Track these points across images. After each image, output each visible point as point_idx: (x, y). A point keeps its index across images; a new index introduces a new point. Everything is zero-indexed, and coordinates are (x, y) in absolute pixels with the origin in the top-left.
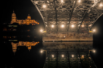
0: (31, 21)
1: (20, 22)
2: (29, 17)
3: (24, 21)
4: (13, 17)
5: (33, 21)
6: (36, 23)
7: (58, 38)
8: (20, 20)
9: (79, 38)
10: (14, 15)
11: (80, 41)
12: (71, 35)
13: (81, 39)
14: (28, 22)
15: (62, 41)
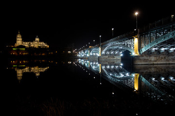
0: (39, 43)
1: (26, 44)
2: (37, 39)
3: (31, 43)
4: (18, 39)
5: (42, 43)
6: (46, 45)
7: (151, 61)
8: (27, 42)
9: (169, 61)
10: (19, 36)
11: (169, 64)
12: (162, 58)
13: (171, 62)
14: (36, 45)
15: (153, 64)
